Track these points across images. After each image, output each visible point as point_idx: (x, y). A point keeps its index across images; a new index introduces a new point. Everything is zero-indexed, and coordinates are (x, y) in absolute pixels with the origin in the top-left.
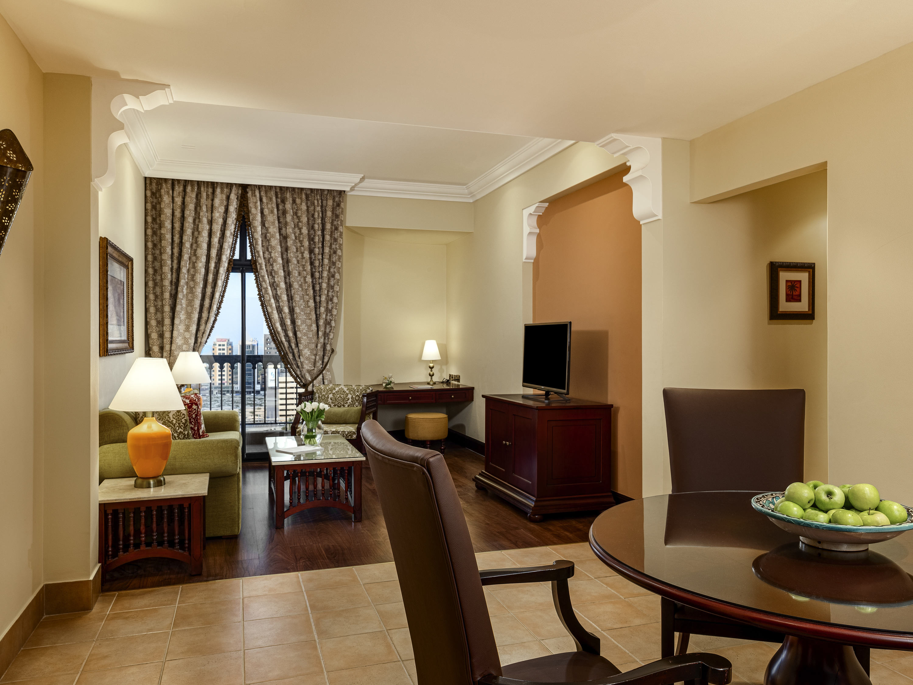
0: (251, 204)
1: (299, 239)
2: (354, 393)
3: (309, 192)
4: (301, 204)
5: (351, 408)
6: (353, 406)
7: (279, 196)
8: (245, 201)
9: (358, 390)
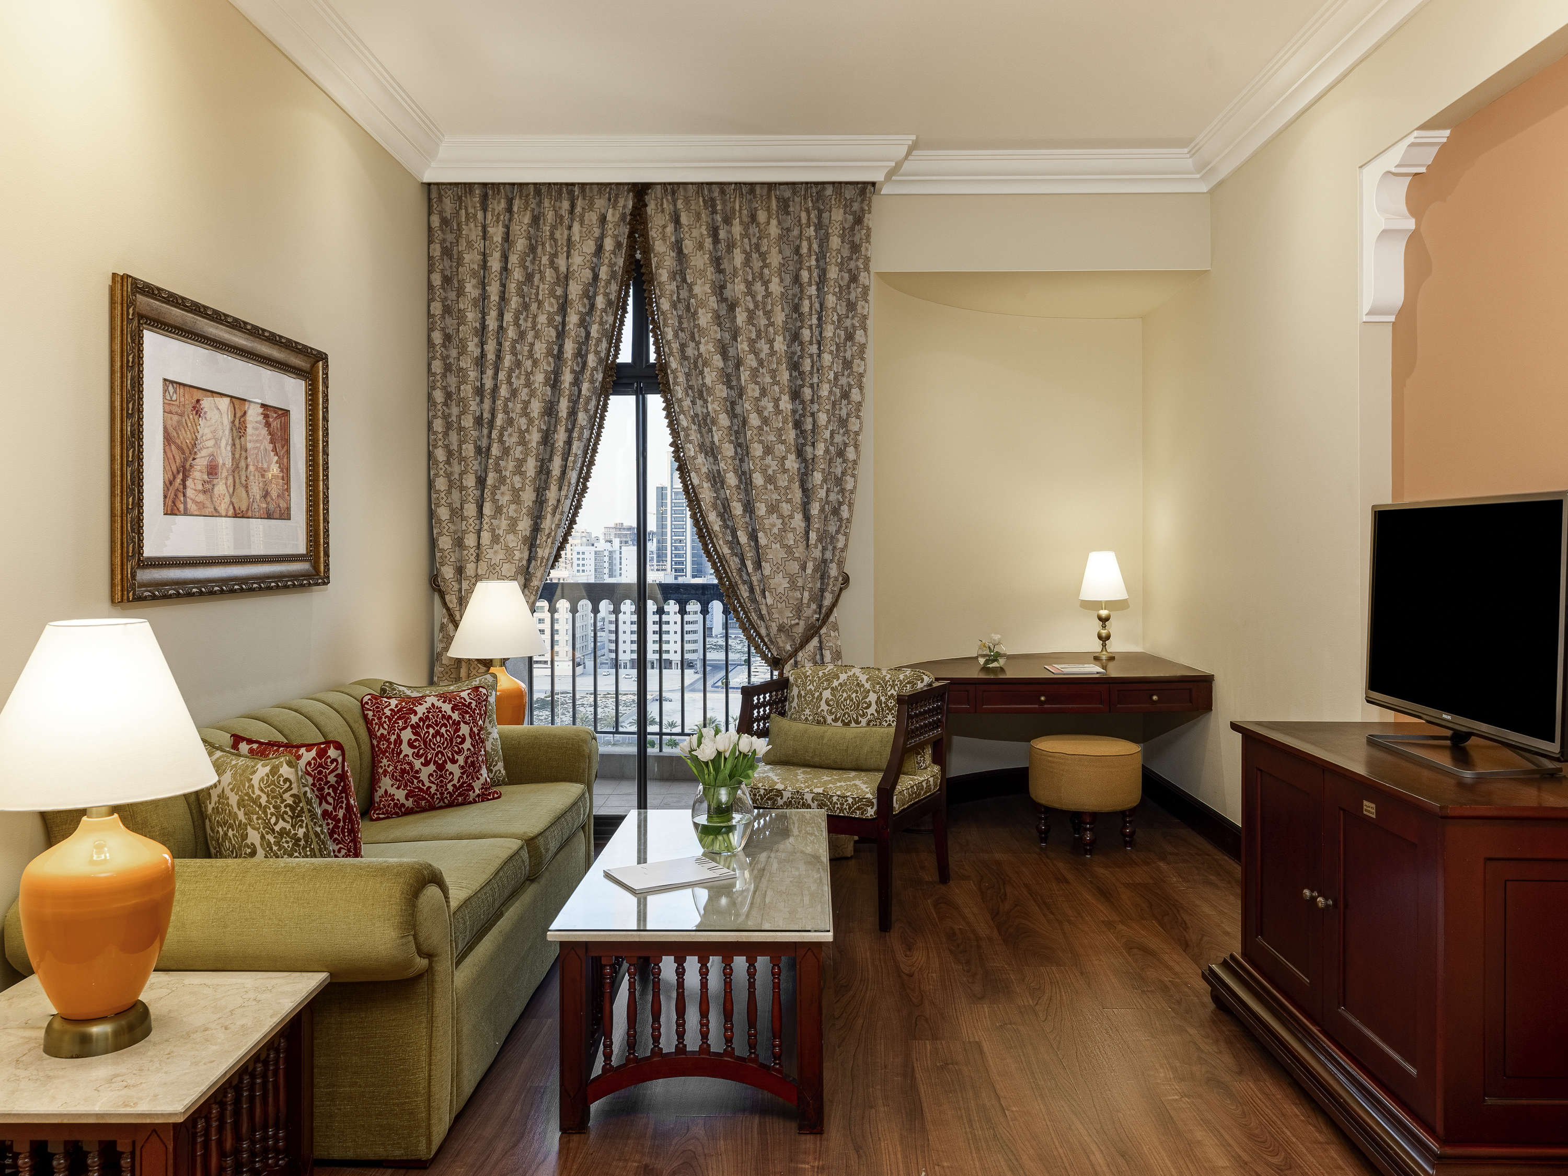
0: (654, 230)
1: (764, 308)
2: (884, 689)
3: (788, 194)
4: (768, 223)
5: (874, 729)
6: (880, 724)
7: (719, 208)
8: (641, 223)
9: (893, 681)
